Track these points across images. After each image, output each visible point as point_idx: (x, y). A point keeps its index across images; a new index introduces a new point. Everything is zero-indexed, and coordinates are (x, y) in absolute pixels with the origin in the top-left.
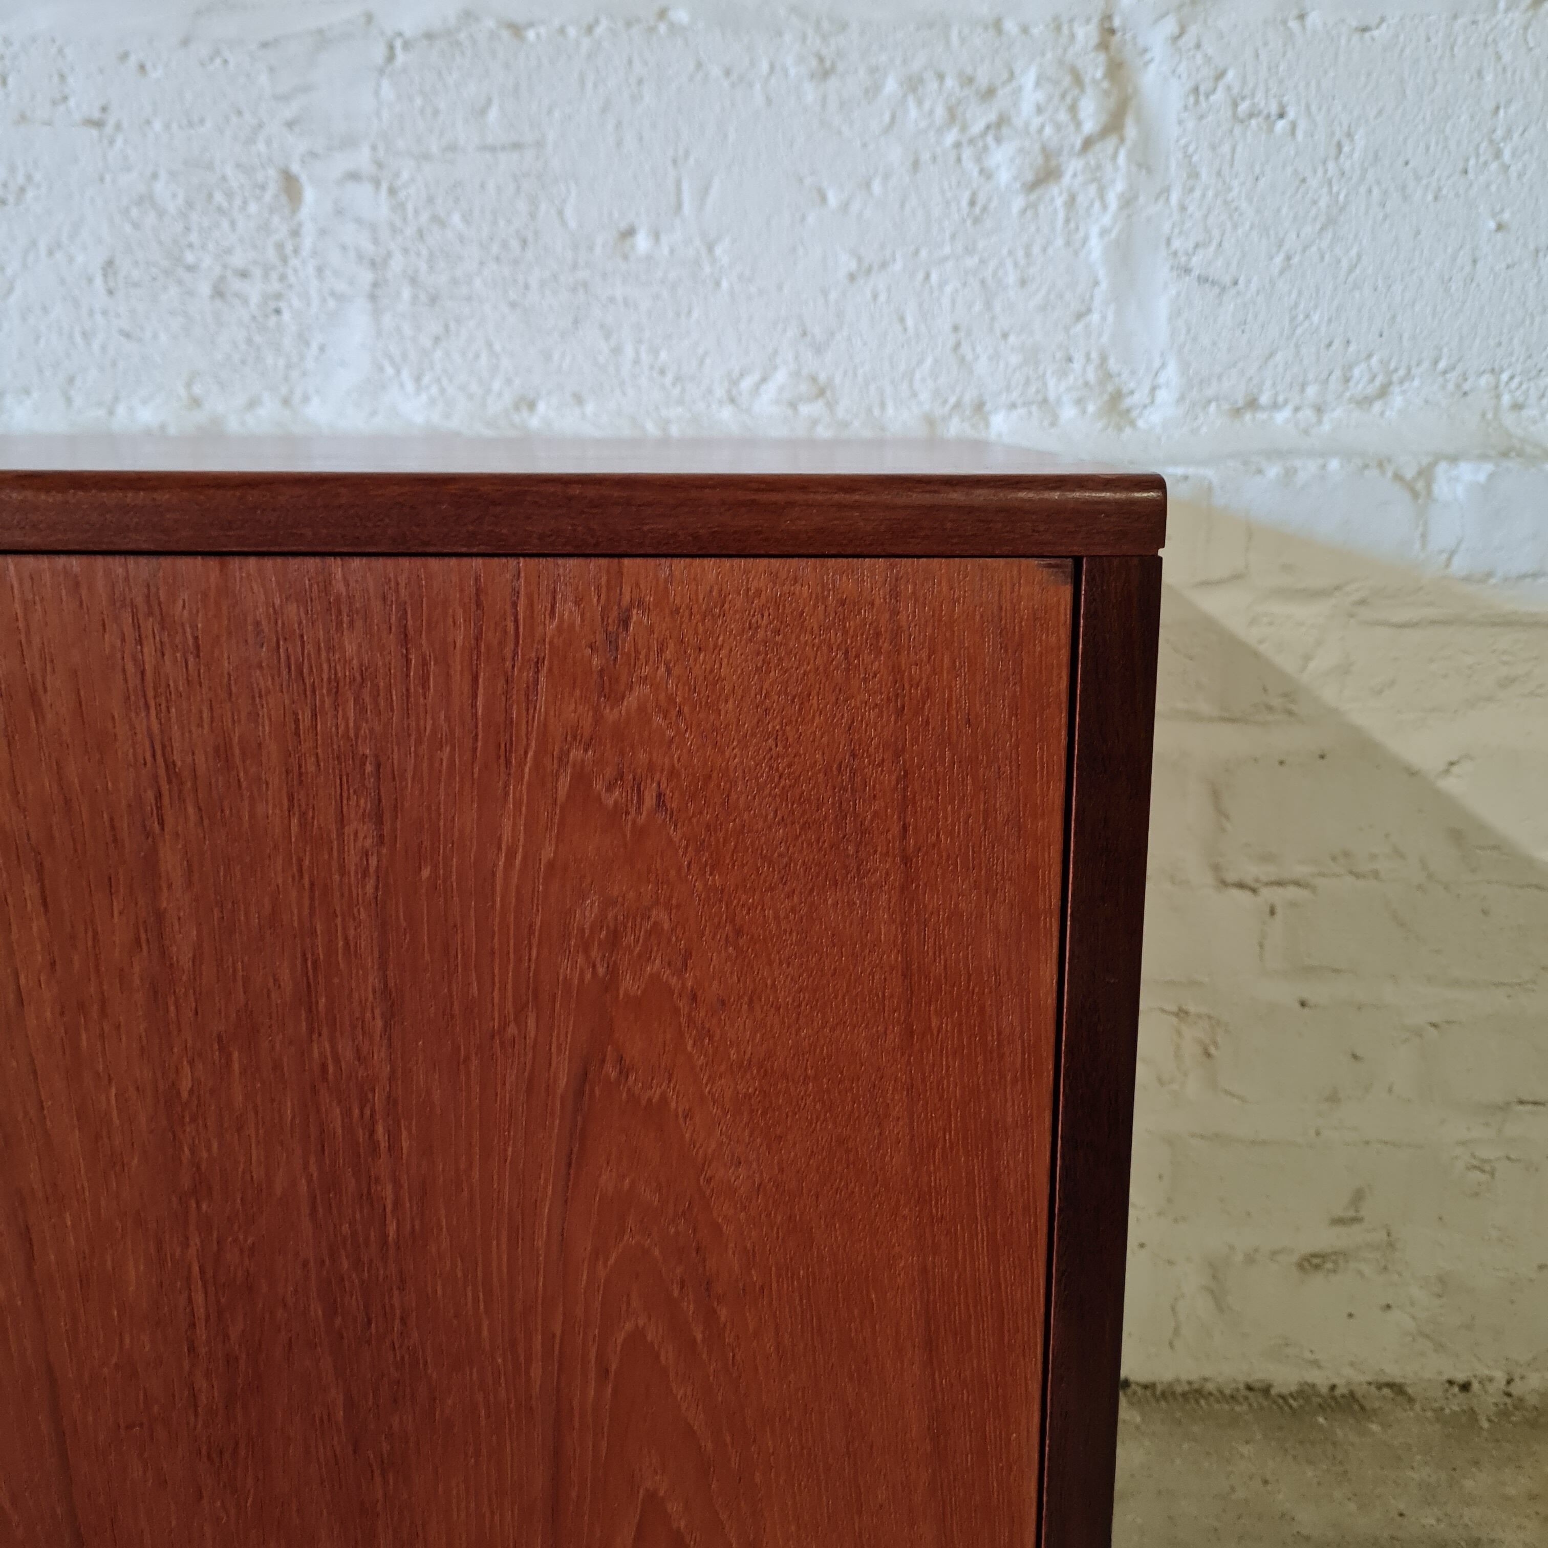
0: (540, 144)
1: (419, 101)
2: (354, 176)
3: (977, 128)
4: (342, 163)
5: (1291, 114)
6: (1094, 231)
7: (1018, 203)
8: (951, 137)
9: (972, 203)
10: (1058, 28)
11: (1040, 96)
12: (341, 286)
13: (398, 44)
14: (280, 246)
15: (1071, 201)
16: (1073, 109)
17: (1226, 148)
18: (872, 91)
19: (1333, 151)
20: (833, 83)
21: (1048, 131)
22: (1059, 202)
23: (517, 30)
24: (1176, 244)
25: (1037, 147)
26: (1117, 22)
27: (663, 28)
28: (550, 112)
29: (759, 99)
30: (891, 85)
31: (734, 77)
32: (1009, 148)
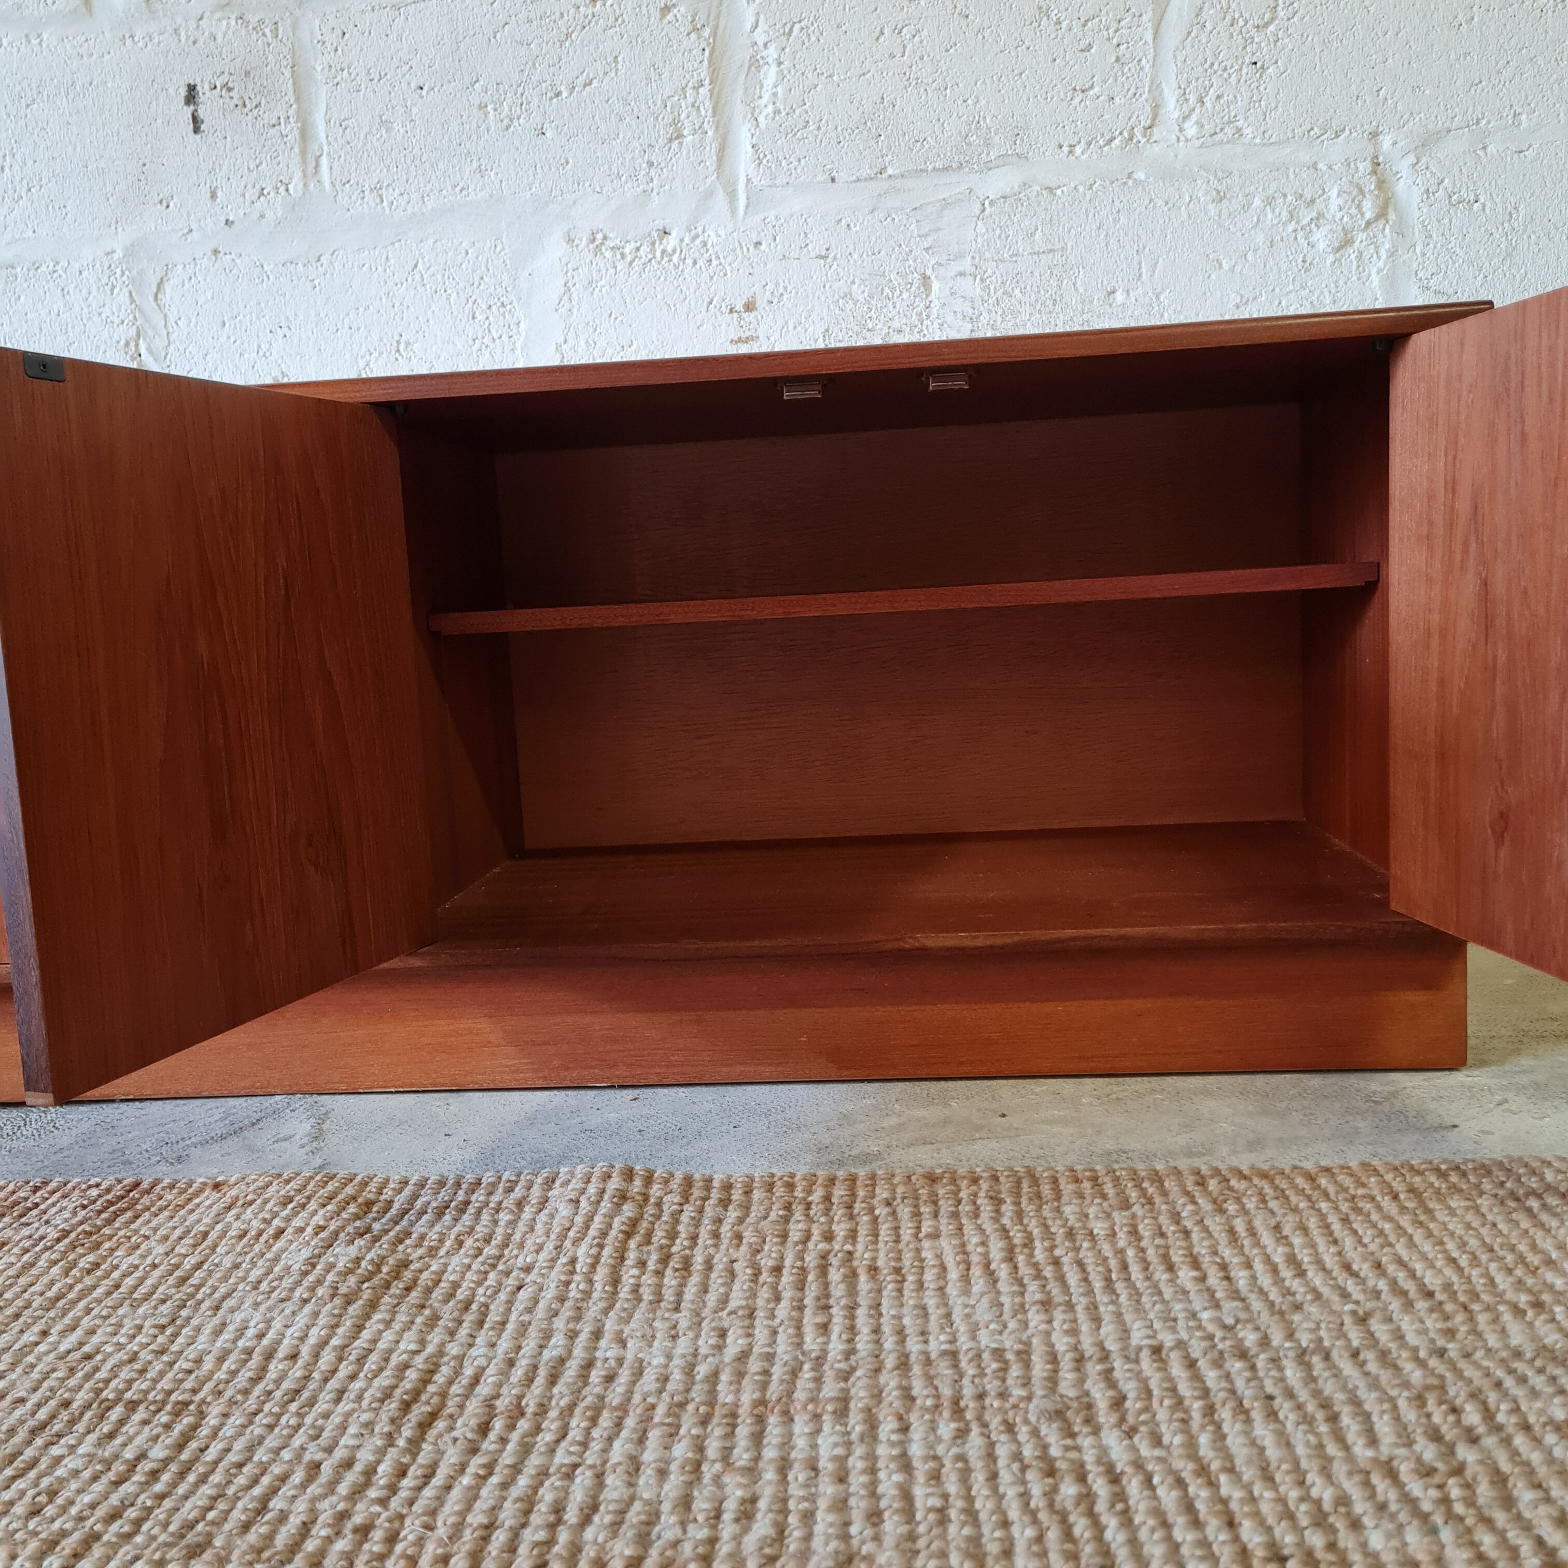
0: (1063, 249)
1: (998, 232)
2: (962, 274)
3: (1305, 221)
4: (956, 267)
5: (1482, 201)
6: (1374, 270)
7: (1330, 259)
8: (1290, 228)
9: (1304, 261)
10: (1349, 165)
11: (1341, 201)
13: (987, 203)
15: (1360, 256)
16: (1359, 207)
17: (1446, 221)
18: (1246, 207)
19: (1507, 217)
20: (1225, 203)
21: (1345, 219)
22: (1353, 257)
23: (1050, 190)
24: (1420, 275)
25: (1340, 228)
26: (1381, 159)
27: (1130, 182)
28: (1069, 231)
29: (1185, 216)
30: (1257, 202)
31: (1170, 205)
32: (1324, 230)
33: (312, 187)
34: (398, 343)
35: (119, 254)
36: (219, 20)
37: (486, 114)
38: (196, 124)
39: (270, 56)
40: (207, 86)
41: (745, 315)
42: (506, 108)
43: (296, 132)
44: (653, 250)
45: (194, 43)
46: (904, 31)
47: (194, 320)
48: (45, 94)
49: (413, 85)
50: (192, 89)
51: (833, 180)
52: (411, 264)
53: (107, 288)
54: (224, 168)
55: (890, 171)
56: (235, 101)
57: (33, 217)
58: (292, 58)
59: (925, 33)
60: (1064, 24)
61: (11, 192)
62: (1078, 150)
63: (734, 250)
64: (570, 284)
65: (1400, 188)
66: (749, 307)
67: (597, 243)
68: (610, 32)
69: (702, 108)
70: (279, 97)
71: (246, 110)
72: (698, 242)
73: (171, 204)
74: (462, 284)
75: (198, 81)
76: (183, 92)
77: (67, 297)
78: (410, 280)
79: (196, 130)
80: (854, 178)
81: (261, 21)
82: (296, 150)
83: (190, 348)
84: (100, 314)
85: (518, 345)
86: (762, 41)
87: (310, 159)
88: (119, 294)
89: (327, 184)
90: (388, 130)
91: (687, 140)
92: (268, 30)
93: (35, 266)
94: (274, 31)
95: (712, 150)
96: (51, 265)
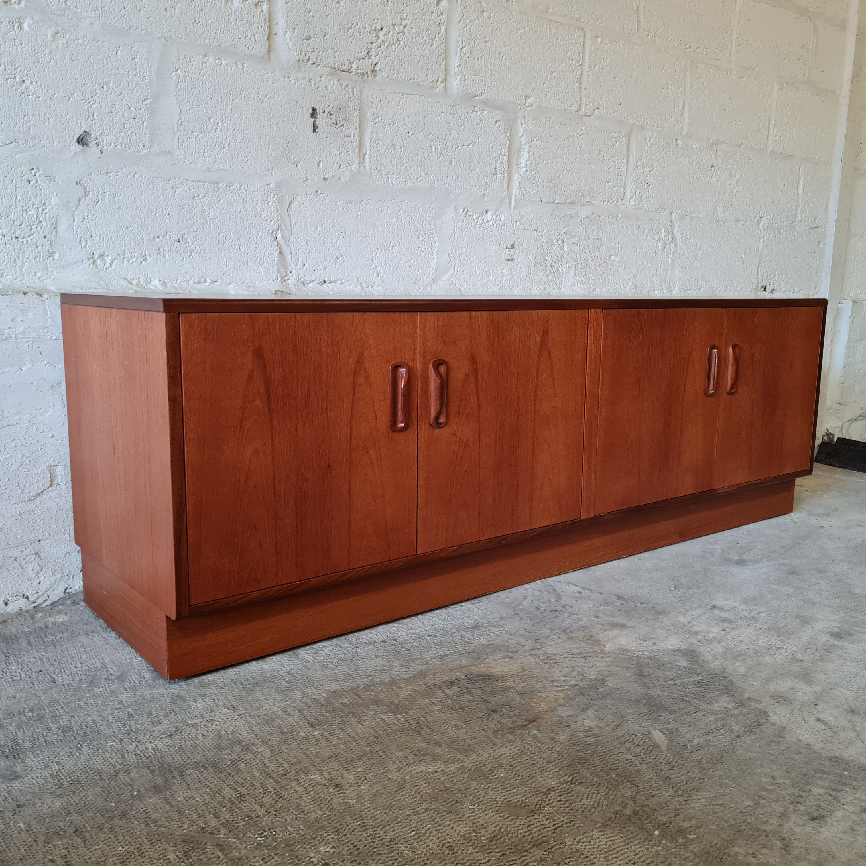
0: (601, 238)
1: (585, 229)
2: (574, 243)
3: (656, 239)
4: (572, 240)
6: (670, 258)
7: (661, 253)
8: (653, 241)
9: (655, 253)
10: (666, 223)
11: (664, 234)
12: (570, 265)
13: (582, 218)
14: (561, 257)
15: (667, 253)
16: (668, 237)
17: (684, 244)
18: (644, 232)
20: (639, 230)
21: (665, 240)
23: (598, 216)
24: (679, 261)
25: (663, 243)
26: (672, 222)
28: (602, 232)
29: (630, 232)
30: (646, 231)
31: (627, 228)
32: (660, 243)
33: (362, 168)
34: (389, 245)
35: (273, 186)
36: (330, 80)
37: (432, 150)
38: (315, 128)
39: (351, 104)
40: (321, 111)
41: (511, 250)
42: (439, 149)
43: (358, 142)
44: (483, 219)
45: (318, 88)
46: (565, 149)
47: (304, 224)
48: (243, 95)
49: (406, 131)
50: (314, 110)
51: (541, 201)
52: (398, 210)
53: (266, 203)
54: (325, 152)
55: (557, 201)
56: (333, 121)
58: (360, 106)
59: (570, 151)
60: (605, 158)
61: (220, 143)
62: (605, 203)
63: (509, 223)
64: (455, 229)
65: (675, 231)
66: (512, 247)
67: (465, 212)
68: (478, 126)
69: (504, 165)
70: (352, 123)
71: (337, 126)
72: (498, 218)
73: (299, 165)
74: (416, 223)
75: (317, 107)
76: (310, 111)
77: (245, 204)
78: (396, 218)
79: (314, 131)
80: (547, 202)
81: (347, 85)
82: (357, 150)
83: (301, 238)
84: (261, 215)
85: (435, 252)
86: (524, 142)
87: (362, 155)
88: (271, 206)
89: (368, 168)
90: (395, 149)
91: (499, 176)
92: (350, 91)
93: (230, 185)
94: (353, 92)
95: (506, 182)
96: (238, 186)
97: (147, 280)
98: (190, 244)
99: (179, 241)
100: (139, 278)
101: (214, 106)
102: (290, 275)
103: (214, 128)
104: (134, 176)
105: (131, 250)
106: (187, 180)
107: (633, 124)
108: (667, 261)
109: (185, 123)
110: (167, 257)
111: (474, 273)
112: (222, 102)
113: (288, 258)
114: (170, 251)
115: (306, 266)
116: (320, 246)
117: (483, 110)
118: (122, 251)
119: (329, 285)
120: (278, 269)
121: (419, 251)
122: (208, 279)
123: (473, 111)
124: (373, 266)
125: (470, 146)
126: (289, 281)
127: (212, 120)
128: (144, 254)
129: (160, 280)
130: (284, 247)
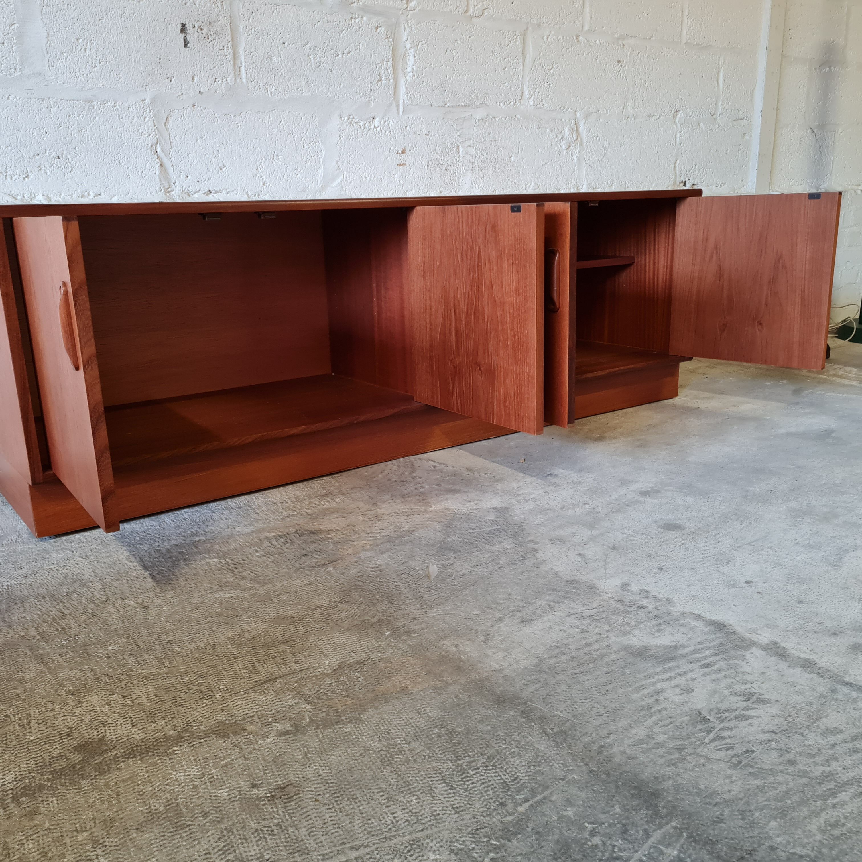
0: (498, 140)
1: (480, 132)
2: (469, 146)
3: (560, 138)
4: (468, 143)
5: (599, 136)
6: (575, 157)
7: (565, 152)
8: (556, 140)
9: (559, 152)
10: (569, 121)
11: (568, 133)
12: (467, 168)
13: (477, 120)
14: (456, 160)
15: (572, 151)
16: (572, 135)
17: (591, 142)
18: (546, 131)
19: (604, 143)
20: (540, 129)
21: (569, 139)
23: (494, 118)
24: (586, 159)
25: (568, 142)
26: (577, 120)
27: (516, 119)
28: (500, 134)
29: (530, 132)
30: (548, 130)
31: (527, 128)
32: (564, 142)
33: (238, 81)
35: (147, 101)
37: (310, 59)
38: (186, 43)
39: (221, 17)
40: (191, 26)
41: (402, 155)
42: (318, 58)
43: (232, 55)
44: (371, 125)
46: (453, 52)
47: (183, 137)
48: (109, 15)
49: (282, 42)
50: (183, 25)
51: (431, 105)
52: (279, 120)
53: (142, 118)
54: (198, 66)
55: (448, 104)
56: (204, 35)
57: (102, 77)
58: (231, 20)
59: (460, 54)
60: (499, 58)
61: (90, 62)
62: (502, 105)
63: (399, 128)
64: (341, 136)
65: (581, 130)
66: (403, 152)
67: (351, 119)
68: (358, 33)
69: (389, 70)
70: (224, 37)
71: (209, 41)
72: (386, 124)
73: (173, 80)
75: (187, 23)
76: (180, 27)
77: (121, 120)
78: (279, 128)
79: (186, 46)
80: (438, 106)
82: (231, 63)
83: (181, 150)
84: (138, 130)
85: (321, 160)
86: (408, 47)
87: (237, 68)
88: (148, 121)
89: (244, 80)
90: (271, 60)
91: (384, 82)
92: (219, 5)
93: (104, 102)
94: (222, 5)
95: (392, 87)
96: (113, 103)
97: (31, 195)
98: (70, 160)
99: (59, 158)
100: (23, 194)
101: (81, 27)
102: (174, 186)
103: (83, 48)
104: (8, 98)
105: (12, 168)
106: (61, 100)
107: (528, 23)
108: (573, 159)
109: (53, 45)
110: (49, 173)
111: (364, 179)
112: (89, 23)
113: (170, 170)
114: (51, 167)
115: (189, 177)
116: (201, 158)
117: (362, 17)
118: (4, 169)
119: (215, 195)
120: (160, 181)
121: (304, 160)
122: (91, 193)
123: (351, 18)
124: (259, 175)
125: (351, 54)
126: (173, 192)
127: (80, 41)
128: (25, 171)
129: (43, 195)
130: (165, 160)
